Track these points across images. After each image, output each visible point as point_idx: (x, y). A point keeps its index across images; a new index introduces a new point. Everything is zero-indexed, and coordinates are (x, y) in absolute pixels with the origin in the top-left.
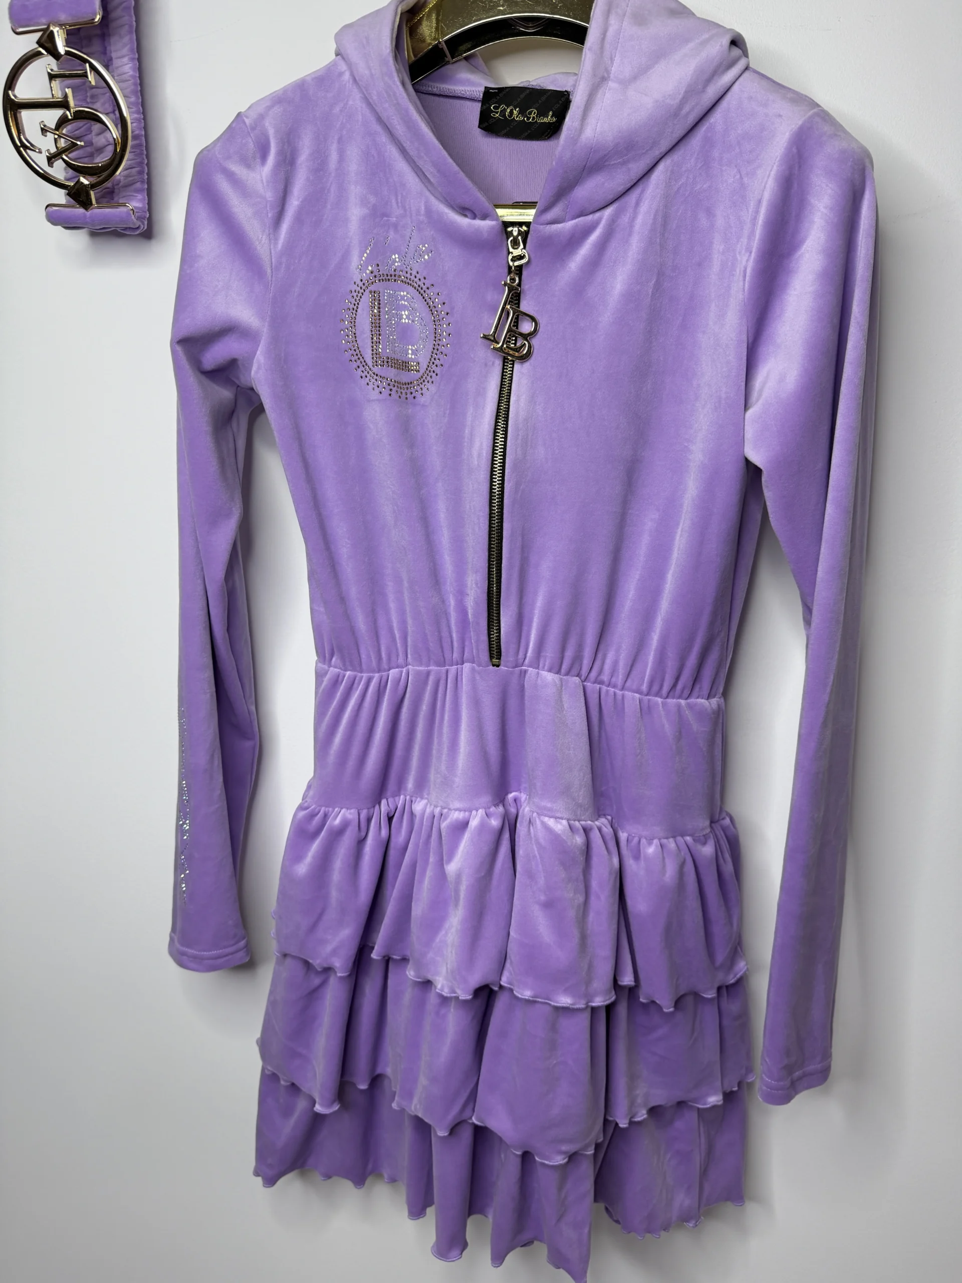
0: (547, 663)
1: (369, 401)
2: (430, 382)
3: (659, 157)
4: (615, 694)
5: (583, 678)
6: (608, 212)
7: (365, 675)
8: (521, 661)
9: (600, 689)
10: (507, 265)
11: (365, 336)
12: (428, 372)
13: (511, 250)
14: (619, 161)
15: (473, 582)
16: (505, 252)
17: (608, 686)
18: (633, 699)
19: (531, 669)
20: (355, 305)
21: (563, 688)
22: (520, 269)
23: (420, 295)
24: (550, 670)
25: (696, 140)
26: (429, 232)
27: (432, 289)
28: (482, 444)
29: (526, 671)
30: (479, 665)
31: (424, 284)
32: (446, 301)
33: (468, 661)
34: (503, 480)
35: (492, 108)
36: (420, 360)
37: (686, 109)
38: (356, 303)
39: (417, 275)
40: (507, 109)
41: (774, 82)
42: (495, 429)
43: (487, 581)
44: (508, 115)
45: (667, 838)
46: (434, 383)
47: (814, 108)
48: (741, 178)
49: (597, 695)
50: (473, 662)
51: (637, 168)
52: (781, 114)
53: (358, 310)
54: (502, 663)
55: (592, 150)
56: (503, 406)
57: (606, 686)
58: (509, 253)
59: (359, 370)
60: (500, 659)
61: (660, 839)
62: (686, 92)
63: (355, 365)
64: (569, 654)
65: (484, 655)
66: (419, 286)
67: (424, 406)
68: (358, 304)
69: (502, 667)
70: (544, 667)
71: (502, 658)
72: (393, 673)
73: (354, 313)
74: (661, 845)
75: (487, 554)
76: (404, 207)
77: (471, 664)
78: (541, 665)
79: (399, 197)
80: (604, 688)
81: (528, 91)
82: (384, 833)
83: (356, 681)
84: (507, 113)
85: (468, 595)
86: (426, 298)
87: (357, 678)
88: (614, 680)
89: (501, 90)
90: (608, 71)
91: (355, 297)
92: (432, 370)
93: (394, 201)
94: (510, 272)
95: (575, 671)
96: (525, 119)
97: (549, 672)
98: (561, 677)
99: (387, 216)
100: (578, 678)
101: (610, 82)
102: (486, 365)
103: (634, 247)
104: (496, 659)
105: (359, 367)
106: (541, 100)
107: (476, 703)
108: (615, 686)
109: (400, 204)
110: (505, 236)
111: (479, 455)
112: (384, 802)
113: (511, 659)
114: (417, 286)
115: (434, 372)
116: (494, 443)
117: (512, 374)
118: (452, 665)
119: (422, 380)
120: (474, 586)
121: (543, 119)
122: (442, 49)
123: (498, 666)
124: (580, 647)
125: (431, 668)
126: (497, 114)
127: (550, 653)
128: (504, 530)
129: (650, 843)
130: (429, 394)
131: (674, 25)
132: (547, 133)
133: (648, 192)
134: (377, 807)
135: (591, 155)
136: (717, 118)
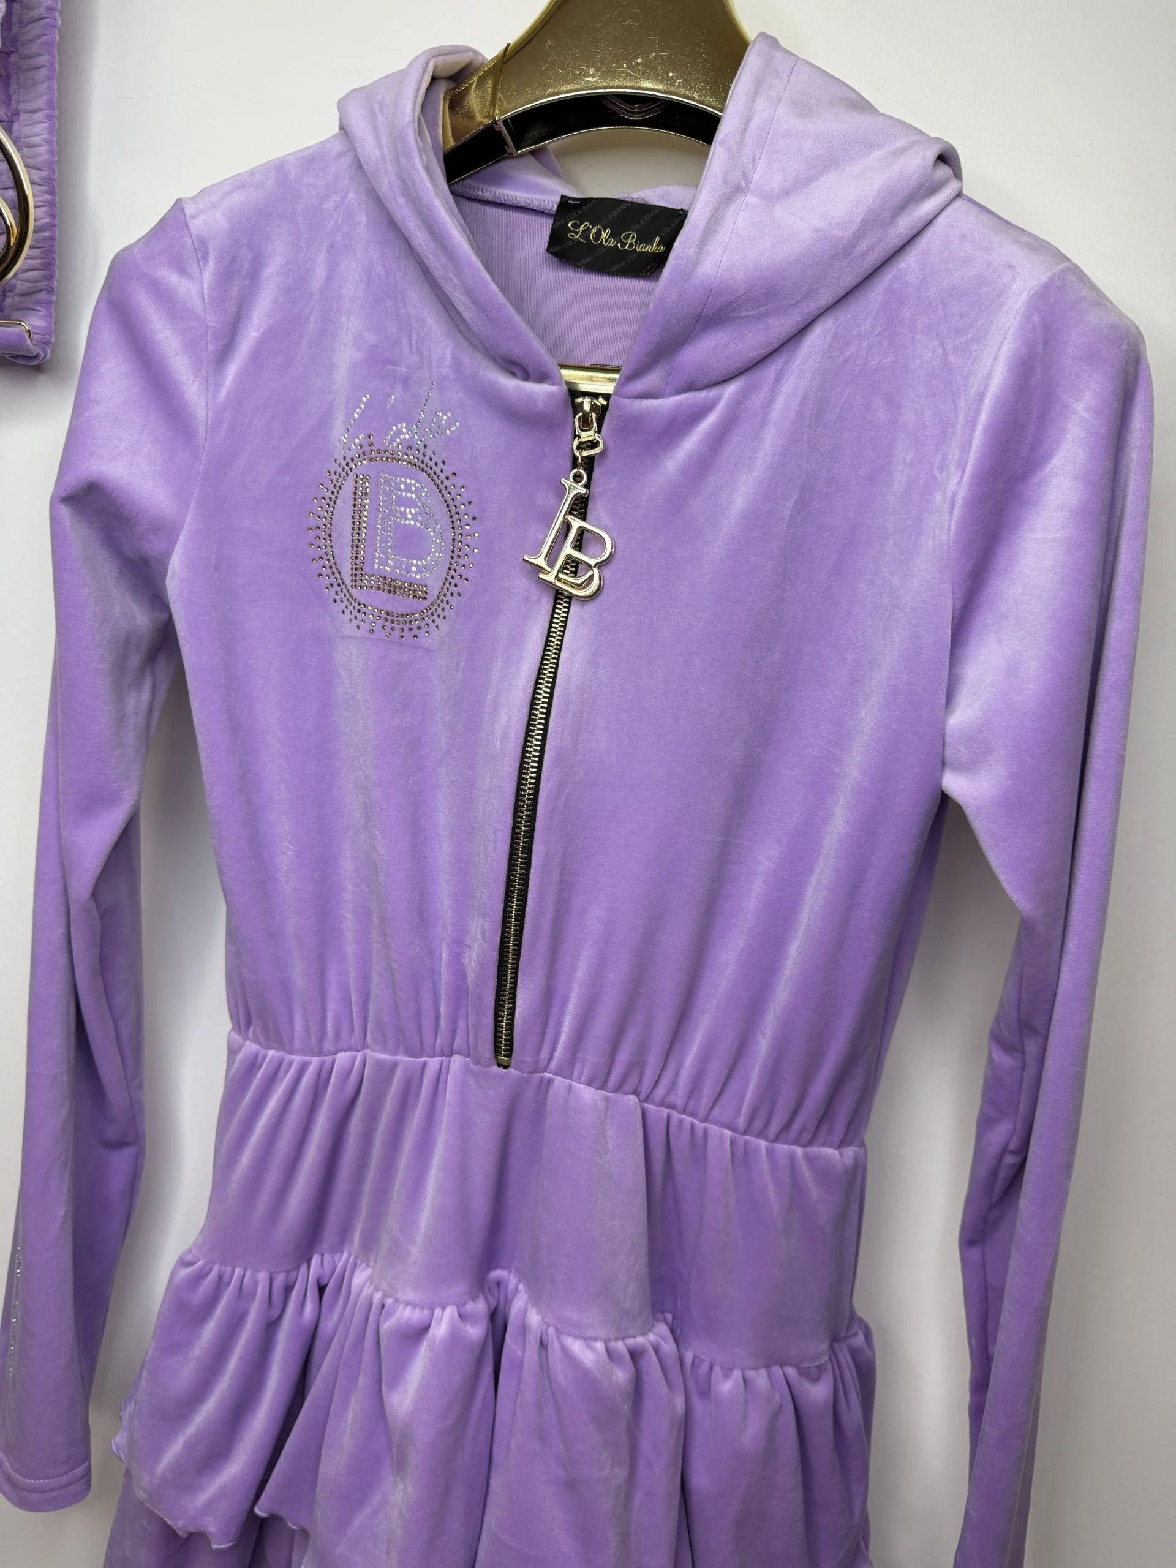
0: (585, 1071)
1: (343, 637)
2: (442, 617)
3: (817, 312)
4: (693, 1126)
5: (643, 1096)
6: (731, 390)
7: (297, 1059)
8: (543, 1063)
9: (669, 1117)
10: (571, 454)
11: (344, 540)
12: (439, 601)
13: (578, 431)
14: (752, 312)
15: (478, 931)
16: (570, 435)
17: (684, 1112)
18: (721, 1138)
19: (558, 1079)
20: (333, 493)
21: (609, 1114)
22: (590, 460)
23: (435, 487)
24: (590, 1083)
25: (876, 294)
26: (455, 394)
27: (452, 479)
28: (510, 718)
29: (550, 1082)
30: (477, 1062)
31: (442, 471)
32: (473, 500)
33: (459, 1053)
34: (538, 778)
35: (569, 225)
36: (429, 583)
37: (863, 246)
38: (335, 491)
39: (433, 456)
40: (592, 228)
41: (999, 218)
42: (534, 698)
43: (500, 932)
44: (593, 237)
45: (756, 1368)
46: (447, 618)
47: (1064, 262)
48: (945, 354)
49: (663, 1126)
50: (468, 1055)
51: (781, 326)
52: (1013, 264)
53: (338, 502)
54: (513, 1062)
55: (712, 292)
56: (549, 663)
57: (679, 1112)
58: (575, 436)
59: (333, 590)
60: (509, 1056)
61: (743, 1370)
62: (863, 220)
63: (326, 581)
64: (623, 1057)
65: (486, 1048)
66: (435, 473)
67: (428, 650)
68: (338, 492)
69: (511, 1070)
70: (580, 1077)
71: (514, 1055)
72: (342, 1058)
73: (331, 506)
74: (744, 1380)
75: (503, 889)
76: (419, 353)
77: (464, 1058)
78: (576, 1073)
79: (414, 339)
80: (676, 1116)
81: (624, 206)
82: (309, 1309)
83: (283, 1068)
84: (591, 235)
85: (470, 947)
86: (444, 491)
87: (285, 1063)
88: (691, 1104)
89: (585, 201)
90: (746, 178)
91: (335, 482)
92: (445, 600)
93: (405, 342)
94: (575, 463)
95: (629, 1085)
96: (619, 245)
97: (587, 1085)
98: (606, 1093)
99: (394, 364)
100: (633, 1097)
101: (749, 196)
102: (527, 600)
103: (767, 444)
104: (505, 1056)
105: (332, 585)
106: (644, 220)
107: (464, 1125)
108: (693, 1115)
109: (414, 349)
110: (571, 411)
111: (505, 736)
112: (316, 1259)
113: (528, 1059)
114: (432, 473)
115: (447, 602)
116: (530, 719)
117: (566, 617)
118: (434, 1056)
119: (430, 613)
120: (479, 936)
121: (646, 247)
122: (500, 132)
123: (506, 1067)
124: (642, 1049)
125: (398, 1058)
126: (577, 234)
127: (592, 1056)
128: (533, 855)
129: (727, 1372)
130: (439, 633)
131: (853, 122)
132: (649, 267)
133: (796, 364)
134: (304, 1267)
135: (710, 299)
136: (909, 262)
